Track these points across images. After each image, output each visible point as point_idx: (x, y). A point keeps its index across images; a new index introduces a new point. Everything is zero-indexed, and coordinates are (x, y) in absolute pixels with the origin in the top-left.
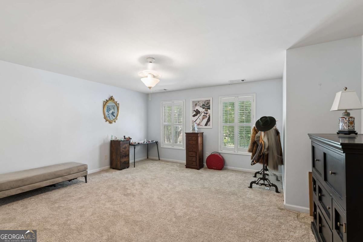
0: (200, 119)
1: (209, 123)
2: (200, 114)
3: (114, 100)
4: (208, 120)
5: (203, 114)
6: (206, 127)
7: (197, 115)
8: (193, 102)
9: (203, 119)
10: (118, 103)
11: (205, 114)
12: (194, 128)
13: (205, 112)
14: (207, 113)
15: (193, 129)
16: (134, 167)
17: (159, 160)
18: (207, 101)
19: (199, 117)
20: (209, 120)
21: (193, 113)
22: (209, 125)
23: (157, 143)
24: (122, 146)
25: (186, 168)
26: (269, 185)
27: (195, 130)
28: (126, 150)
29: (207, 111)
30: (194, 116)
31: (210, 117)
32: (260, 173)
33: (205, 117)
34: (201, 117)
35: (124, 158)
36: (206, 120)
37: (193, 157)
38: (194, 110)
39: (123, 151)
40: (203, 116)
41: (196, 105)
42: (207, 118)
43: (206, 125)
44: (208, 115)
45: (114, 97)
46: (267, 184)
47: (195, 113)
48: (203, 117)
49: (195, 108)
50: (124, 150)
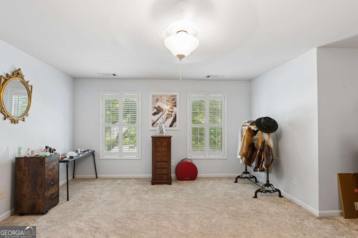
0: (162, 118)
1: (174, 124)
2: (162, 112)
3: (22, 77)
4: (173, 119)
5: (167, 112)
6: (171, 128)
7: (158, 113)
8: (153, 96)
9: (167, 118)
10: (30, 84)
11: (170, 113)
12: (162, 130)
13: (170, 110)
14: (172, 112)
15: (161, 132)
16: (68, 200)
17: (97, 178)
18: (173, 96)
19: (161, 115)
20: (175, 120)
21: (152, 111)
22: (175, 126)
23: (93, 153)
24: (47, 166)
25: (152, 185)
26: (273, 190)
27: (163, 132)
28: (54, 172)
29: (173, 109)
30: (154, 114)
31: (176, 116)
32: (241, 177)
33: (170, 116)
34: (164, 116)
35: (51, 188)
36: (170, 120)
37: (163, 169)
38: (155, 107)
39: (50, 175)
40: (168, 114)
41: (157, 100)
42: (172, 118)
43: (171, 126)
44: (173, 114)
45: (23, 72)
46: (271, 190)
47: (155, 111)
48: (167, 117)
49: (156, 104)
50: (51, 173)
